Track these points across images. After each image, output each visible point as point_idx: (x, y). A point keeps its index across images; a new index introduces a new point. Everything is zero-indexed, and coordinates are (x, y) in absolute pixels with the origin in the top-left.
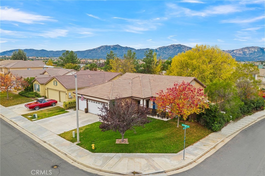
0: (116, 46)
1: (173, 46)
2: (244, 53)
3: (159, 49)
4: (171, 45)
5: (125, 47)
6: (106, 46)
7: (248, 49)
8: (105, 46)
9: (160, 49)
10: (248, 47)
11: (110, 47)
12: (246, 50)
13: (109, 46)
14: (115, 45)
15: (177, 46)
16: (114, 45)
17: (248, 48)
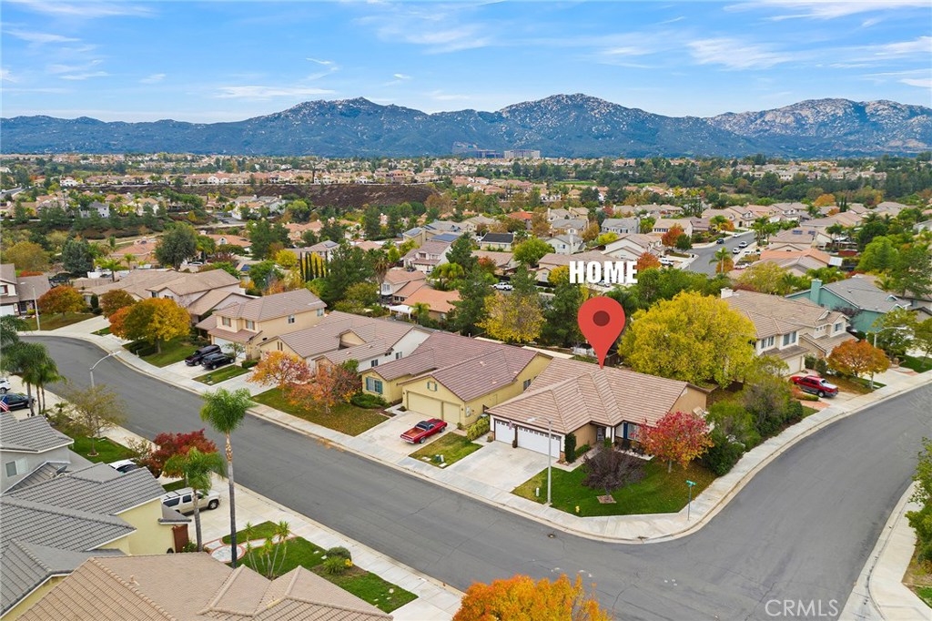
0: (355, 101)
1: (557, 99)
2: (800, 121)
3: (509, 112)
4: (551, 98)
5: (386, 107)
6: (319, 102)
7: (813, 107)
8: (316, 103)
9: (513, 110)
10: (812, 102)
11: (332, 106)
12: (805, 112)
13: (329, 103)
14: (351, 99)
15: (571, 100)
16: (348, 101)
17: (811, 104)
